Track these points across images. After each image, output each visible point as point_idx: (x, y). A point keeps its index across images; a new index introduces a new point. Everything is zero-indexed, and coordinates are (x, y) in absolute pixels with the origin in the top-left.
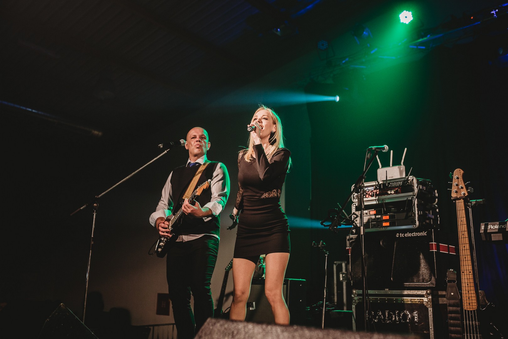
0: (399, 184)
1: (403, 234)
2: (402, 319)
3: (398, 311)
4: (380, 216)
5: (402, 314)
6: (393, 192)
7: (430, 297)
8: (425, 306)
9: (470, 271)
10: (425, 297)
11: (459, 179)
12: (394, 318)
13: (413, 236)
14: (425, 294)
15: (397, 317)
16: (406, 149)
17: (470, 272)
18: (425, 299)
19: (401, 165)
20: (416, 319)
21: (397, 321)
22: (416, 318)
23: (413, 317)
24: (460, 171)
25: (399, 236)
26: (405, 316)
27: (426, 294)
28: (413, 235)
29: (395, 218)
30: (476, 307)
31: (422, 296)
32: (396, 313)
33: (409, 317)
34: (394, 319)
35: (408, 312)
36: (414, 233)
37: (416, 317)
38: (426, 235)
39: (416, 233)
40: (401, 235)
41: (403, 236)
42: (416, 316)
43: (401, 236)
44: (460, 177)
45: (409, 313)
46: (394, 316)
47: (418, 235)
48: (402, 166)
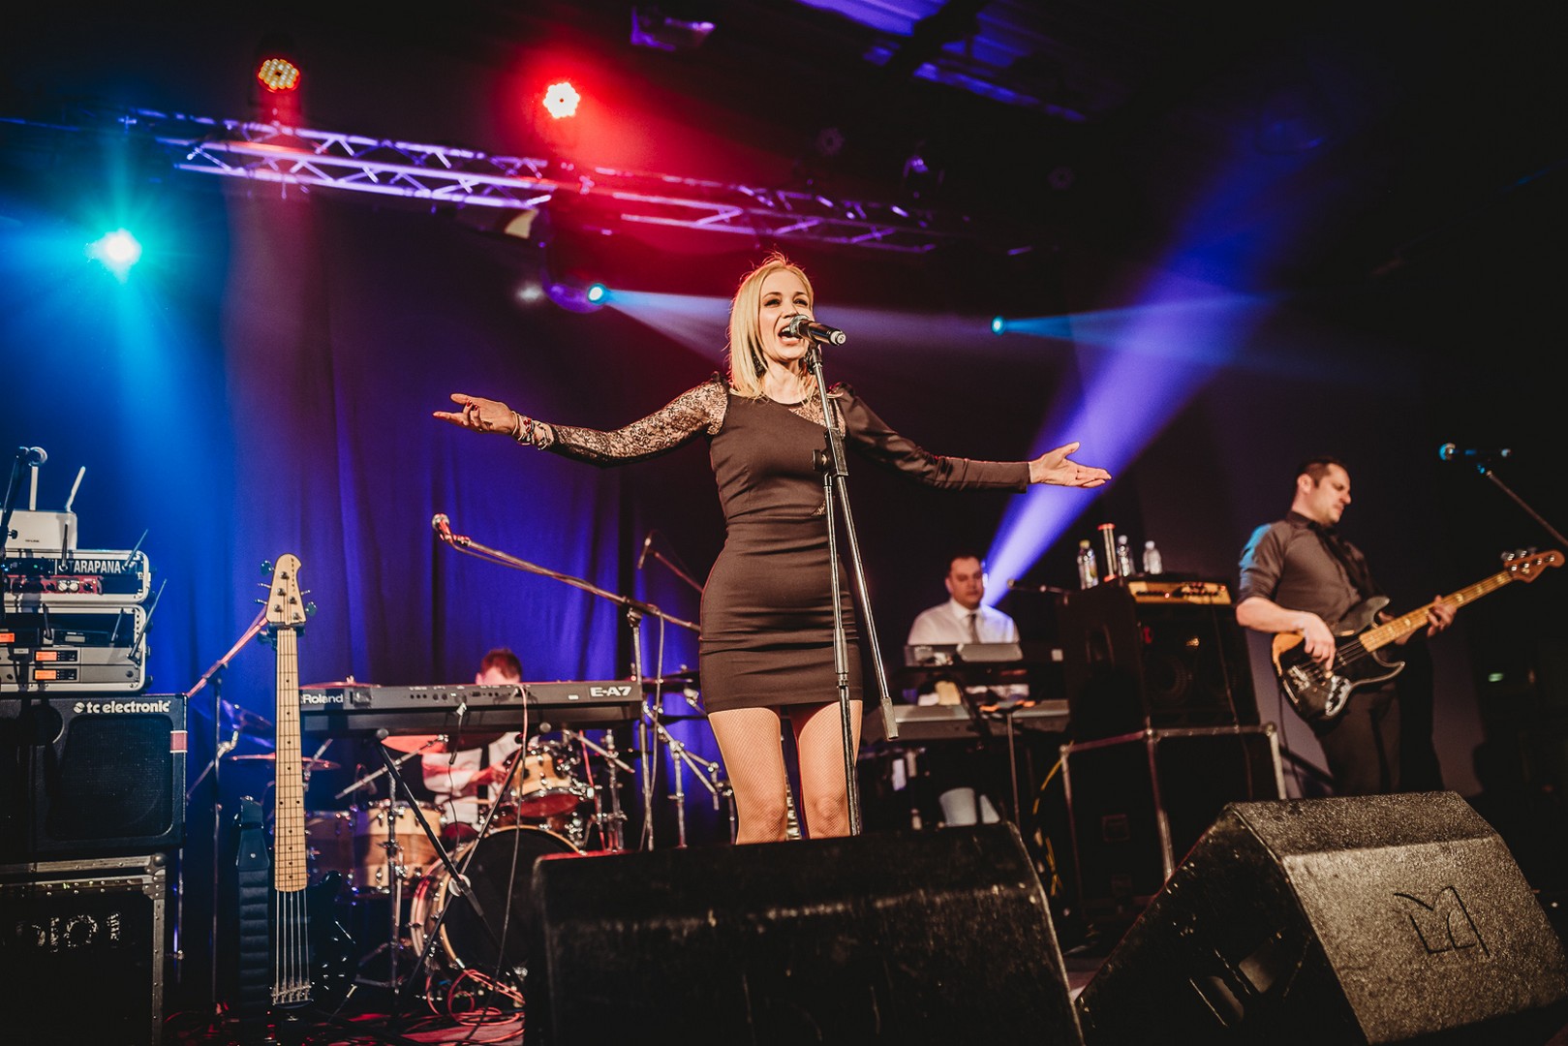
0: (96, 567)
1: (98, 706)
2: (69, 939)
3: (57, 920)
4: (26, 651)
5: (72, 924)
6: (74, 586)
7: (162, 872)
8: (147, 897)
9: (298, 799)
10: (146, 873)
11: (290, 581)
12: (43, 940)
13: (128, 711)
14: (147, 864)
15: (53, 935)
16: (83, 470)
17: (298, 802)
18: (147, 879)
19: (66, 512)
20: (114, 934)
21: (54, 948)
22: (115, 932)
23: (105, 930)
24: (293, 560)
25: (85, 709)
26: (82, 929)
27: (153, 866)
28: (129, 708)
29: (76, 660)
30: (305, 883)
31: (141, 870)
32: (50, 924)
33: (95, 930)
34: (42, 942)
35: (90, 918)
36: (133, 704)
37: (114, 930)
38: (167, 710)
39: (138, 705)
40: (92, 709)
41: (98, 711)
42: (116, 926)
43: (90, 711)
44: (293, 575)
45: (92, 921)
46: (43, 933)
47: (143, 710)
48: (69, 515)
